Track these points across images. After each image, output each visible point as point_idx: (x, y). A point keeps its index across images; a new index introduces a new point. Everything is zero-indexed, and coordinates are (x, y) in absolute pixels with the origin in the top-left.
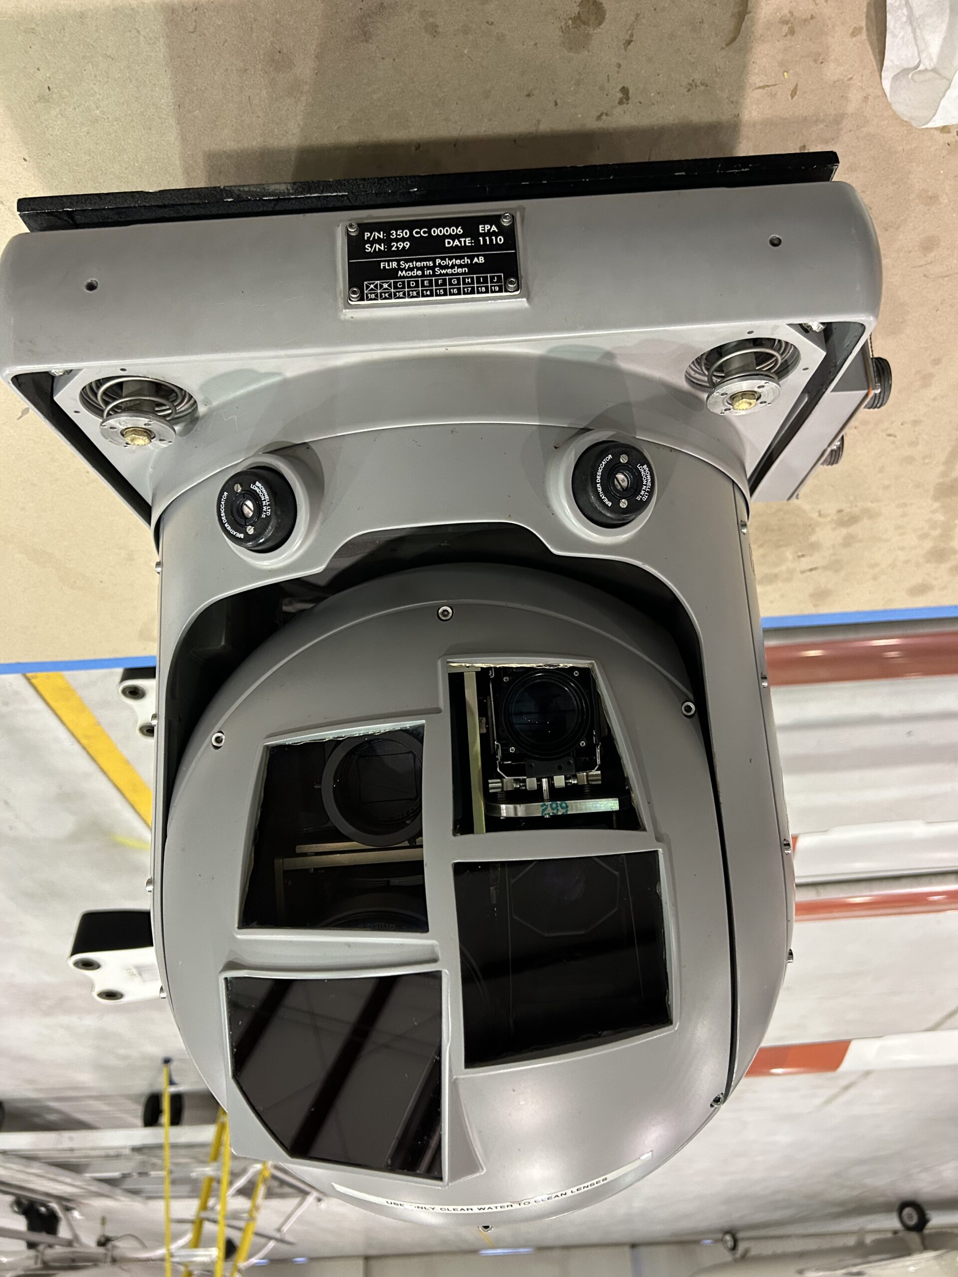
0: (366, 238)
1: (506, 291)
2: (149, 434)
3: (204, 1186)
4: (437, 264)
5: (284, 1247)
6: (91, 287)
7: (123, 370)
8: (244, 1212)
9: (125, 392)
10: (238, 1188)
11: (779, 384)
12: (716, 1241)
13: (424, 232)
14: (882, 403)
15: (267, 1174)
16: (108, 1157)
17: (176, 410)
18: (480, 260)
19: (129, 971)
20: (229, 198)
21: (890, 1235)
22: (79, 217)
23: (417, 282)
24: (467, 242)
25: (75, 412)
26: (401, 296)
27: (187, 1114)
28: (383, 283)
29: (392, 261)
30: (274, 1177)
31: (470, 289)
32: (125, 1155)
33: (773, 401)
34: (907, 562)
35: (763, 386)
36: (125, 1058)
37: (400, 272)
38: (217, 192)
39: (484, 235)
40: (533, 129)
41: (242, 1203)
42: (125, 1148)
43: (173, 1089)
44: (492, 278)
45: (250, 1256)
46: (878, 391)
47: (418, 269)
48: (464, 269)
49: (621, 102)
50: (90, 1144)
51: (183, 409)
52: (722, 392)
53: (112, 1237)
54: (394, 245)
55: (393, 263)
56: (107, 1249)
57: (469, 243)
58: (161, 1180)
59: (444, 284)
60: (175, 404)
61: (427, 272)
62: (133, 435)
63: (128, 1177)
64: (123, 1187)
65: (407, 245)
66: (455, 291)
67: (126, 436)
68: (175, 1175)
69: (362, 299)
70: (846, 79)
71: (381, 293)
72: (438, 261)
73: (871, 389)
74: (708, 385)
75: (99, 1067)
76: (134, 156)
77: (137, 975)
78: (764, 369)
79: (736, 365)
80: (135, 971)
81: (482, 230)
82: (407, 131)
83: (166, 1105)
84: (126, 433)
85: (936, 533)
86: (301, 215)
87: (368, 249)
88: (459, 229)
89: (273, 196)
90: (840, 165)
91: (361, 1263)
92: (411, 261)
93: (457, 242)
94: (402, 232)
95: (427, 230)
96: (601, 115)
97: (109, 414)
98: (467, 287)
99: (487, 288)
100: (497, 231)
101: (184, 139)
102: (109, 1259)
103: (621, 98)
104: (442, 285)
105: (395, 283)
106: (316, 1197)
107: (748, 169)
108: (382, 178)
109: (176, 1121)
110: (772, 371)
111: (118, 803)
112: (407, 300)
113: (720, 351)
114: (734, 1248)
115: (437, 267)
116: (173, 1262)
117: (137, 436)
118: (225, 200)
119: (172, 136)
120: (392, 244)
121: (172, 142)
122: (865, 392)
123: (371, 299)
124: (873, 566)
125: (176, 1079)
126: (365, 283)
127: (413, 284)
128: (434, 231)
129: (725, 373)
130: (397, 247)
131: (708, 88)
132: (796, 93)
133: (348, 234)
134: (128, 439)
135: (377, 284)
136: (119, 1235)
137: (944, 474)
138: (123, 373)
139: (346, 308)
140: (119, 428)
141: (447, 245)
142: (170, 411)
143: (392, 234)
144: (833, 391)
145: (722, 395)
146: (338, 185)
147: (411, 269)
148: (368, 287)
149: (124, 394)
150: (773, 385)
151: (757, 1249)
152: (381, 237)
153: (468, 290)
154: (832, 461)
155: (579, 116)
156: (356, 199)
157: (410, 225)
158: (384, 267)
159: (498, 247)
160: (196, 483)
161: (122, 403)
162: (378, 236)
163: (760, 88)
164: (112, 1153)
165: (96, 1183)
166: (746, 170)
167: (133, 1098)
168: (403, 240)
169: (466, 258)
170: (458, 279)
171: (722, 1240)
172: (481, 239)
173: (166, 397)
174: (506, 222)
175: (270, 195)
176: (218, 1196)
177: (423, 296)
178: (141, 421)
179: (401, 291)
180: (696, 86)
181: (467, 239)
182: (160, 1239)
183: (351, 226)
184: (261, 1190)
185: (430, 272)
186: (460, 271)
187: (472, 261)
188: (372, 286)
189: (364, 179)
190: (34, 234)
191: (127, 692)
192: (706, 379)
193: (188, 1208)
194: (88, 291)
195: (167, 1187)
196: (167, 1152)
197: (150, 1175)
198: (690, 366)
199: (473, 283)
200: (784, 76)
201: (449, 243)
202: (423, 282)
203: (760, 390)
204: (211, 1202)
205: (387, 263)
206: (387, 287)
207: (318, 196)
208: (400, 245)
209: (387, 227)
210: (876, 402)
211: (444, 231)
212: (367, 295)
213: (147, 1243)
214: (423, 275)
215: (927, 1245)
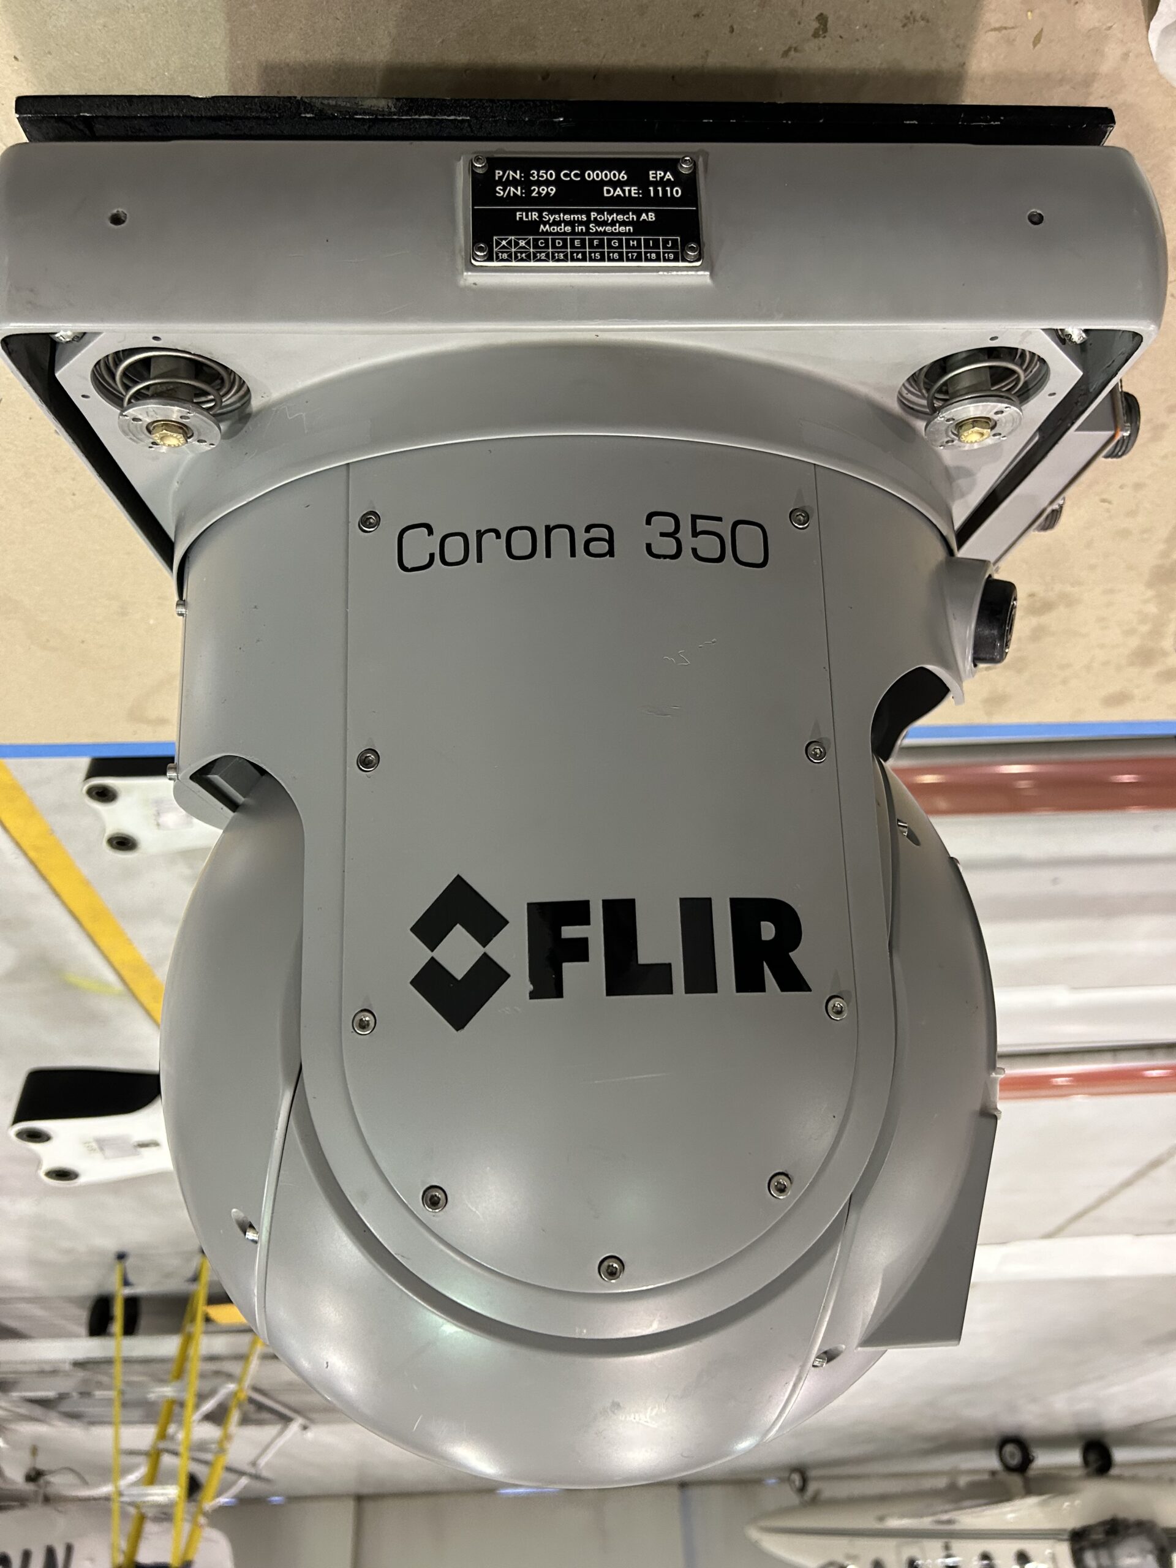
0: (497, 178)
1: (684, 260)
2: (184, 430)
3: (164, 1409)
4: (592, 219)
5: (258, 1486)
6: (117, 220)
7: (156, 338)
8: (213, 1443)
9: (153, 372)
10: (204, 1414)
11: (1021, 410)
12: (782, 1480)
13: (576, 175)
14: (1124, 451)
15: (243, 1396)
16: (42, 1373)
17: (222, 402)
18: (650, 217)
19: (87, 1145)
20: (308, 113)
21: (986, 1477)
22: (101, 127)
23: (564, 241)
24: (633, 192)
25: (83, 396)
26: (543, 258)
27: (144, 1322)
28: (519, 239)
29: (532, 210)
30: (251, 1401)
31: (636, 254)
32: (64, 1372)
33: (1010, 433)
34: (1106, 663)
35: (1002, 412)
36: (68, 1252)
37: (542, 226)
38: (291, 103)
39: (655, 184)
40: (698, 63)
41: (209, 1432)
42: (64, 1362)
43: (128, 1291)
44: (665, 242)
45: (219, 1494)
46: (1126, 434)
47: (567, 223)
48: (627, 228)
49: (816, 35)
50: (19, 1357)
51: (228, 402)
52: (949, 417)
53: (43, 1471)
54: (534, 189)
55: (533, 213)
56: (39, 1486)
57: (635, 193)
58: (109, 1402)
59: (601, 245)
60: (221, 393)
61: (578, 229)
62: (164, 431)
63: (65, 1398)
64: (63, 1410)
65: (553, 190)
66: (616, 256)
67: (153, 432)
68: (128, 1397)
69: (490, 259)
70: (1104, 27)
71: (516, 253)
72: (593, 215)
73: (1119, 429)
74: (928, 410)
75: (35, 1262)
76: (165, 62)
77: (98, 1149)
78: (1004, 389)
79: (965, 383)
80: (95, 1145)
81: (653, 177)
82: (534, 53)
83: (118, 1310)
84: (154, 427)
85: (1145, 628)
86: (407, 143)
87: (500, 193)
88: (622, 175)
89: (368, 114)
90: (1116, 126)
91: (351, 1505)
92: (558, 212)
93: (619, 191)
94: (546, 174)
95: (579, 172)
96: (789, 50)
97: (129, 402)
98: (632, 252)
99: (658, 254)
100: (672, 179)
101: (234, 44)
102: (41, 1498)
103: (816, 29)
104: (598, 247)
105: (536, 241)
106: (301, 1424)
107: (999, 123)
108: (516, 101)
109: (130, 1329)
110: (1013, 392)
111: (73, 935)
112: (551, 264)
113: (943, 365)
114: (802, 1489)
115: (592, 222)
116: (122, 1502)
117: (169, 433)
118: (303, 115)
119: (218, 38)
120: (533, 188)
121: (217, 46)
122: (1110, 433)
123: (503, 260)
124: (1063, 667)
125: (132, 1278)
126: (495, 238)
127: (559, 243)
128: (589, 175)
129: (949, 395)
130: (539, 193)
131: (930, 24)
132: (1039, 41)
133: (473, 171)
134: (156, 437)
135: (511, 240)
136: (53, 1467)
137: (1165, 554)
138: (155, 344)
139: (468, 270)
140: (146, 421)
141: (606, 195)
142: (212, 404)
143: (532, 175)
144: (1078, 429)
145: (948, 420)
146: (456, 106)
147: (557, 223)
148: (498, 244)
149: (152, 375)
150: (1014, 409)
151: (830, 1490)
152: (518, 177)
153: (632, 256)
154: (1047, 525)
155: (761, 49)
156: (481, 127)
157: (557, 164)
158: (521, 218)
159: (673, 201)
160: (245, 502)
161: (147, 388)
162: (513, 176)
163: (995, 29)
164: (47, 1368)
165: (29, 1405)
166: (996, 123)
167: (76, 1301)
168: (547, 183)
169: (631, 213)
170: (620, 241)
171: (789, 1480)
172: (651, 188)
173: (208, 382)
174: (685, 168)
175: (364, 113)
176: (180, 1423)
177: (573, 260)
178: (175, 412)
179: (544, 252)
180: (915, 20)
181: (633, 188)
182: (105, 1473)
183: (477, 160)
184: (235, 1416)
185: (582, 229)
186: (622, 229)
187: (639, 217)
188: (504, 243)
189: (492, 101)
190: (33, 144)
191: (94, 793)
192: (924, 402)
193: (142, 1436)
194: (113, 226)
195: (116, 1411)
196: (118, 1369)
197: (94, 1395)
198: (904, 385)
199: (639, 246)
200: (1027, 15)
201: (608, 191)
202: (572, 241)
203: (996, 417)
204: (172, 1429)
205: (524, 214)
206: (524, 245)
207: (429, 119)
208: (543, 190)
209: (526, 164)
210: (1118, 449)
211: (602, 175)
212: (497, 254)
213: (87, 1477)
214: (573, 233)
215: (1030, 1489)
